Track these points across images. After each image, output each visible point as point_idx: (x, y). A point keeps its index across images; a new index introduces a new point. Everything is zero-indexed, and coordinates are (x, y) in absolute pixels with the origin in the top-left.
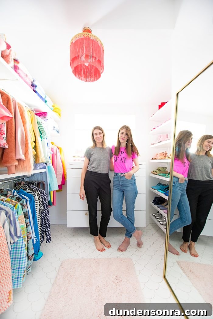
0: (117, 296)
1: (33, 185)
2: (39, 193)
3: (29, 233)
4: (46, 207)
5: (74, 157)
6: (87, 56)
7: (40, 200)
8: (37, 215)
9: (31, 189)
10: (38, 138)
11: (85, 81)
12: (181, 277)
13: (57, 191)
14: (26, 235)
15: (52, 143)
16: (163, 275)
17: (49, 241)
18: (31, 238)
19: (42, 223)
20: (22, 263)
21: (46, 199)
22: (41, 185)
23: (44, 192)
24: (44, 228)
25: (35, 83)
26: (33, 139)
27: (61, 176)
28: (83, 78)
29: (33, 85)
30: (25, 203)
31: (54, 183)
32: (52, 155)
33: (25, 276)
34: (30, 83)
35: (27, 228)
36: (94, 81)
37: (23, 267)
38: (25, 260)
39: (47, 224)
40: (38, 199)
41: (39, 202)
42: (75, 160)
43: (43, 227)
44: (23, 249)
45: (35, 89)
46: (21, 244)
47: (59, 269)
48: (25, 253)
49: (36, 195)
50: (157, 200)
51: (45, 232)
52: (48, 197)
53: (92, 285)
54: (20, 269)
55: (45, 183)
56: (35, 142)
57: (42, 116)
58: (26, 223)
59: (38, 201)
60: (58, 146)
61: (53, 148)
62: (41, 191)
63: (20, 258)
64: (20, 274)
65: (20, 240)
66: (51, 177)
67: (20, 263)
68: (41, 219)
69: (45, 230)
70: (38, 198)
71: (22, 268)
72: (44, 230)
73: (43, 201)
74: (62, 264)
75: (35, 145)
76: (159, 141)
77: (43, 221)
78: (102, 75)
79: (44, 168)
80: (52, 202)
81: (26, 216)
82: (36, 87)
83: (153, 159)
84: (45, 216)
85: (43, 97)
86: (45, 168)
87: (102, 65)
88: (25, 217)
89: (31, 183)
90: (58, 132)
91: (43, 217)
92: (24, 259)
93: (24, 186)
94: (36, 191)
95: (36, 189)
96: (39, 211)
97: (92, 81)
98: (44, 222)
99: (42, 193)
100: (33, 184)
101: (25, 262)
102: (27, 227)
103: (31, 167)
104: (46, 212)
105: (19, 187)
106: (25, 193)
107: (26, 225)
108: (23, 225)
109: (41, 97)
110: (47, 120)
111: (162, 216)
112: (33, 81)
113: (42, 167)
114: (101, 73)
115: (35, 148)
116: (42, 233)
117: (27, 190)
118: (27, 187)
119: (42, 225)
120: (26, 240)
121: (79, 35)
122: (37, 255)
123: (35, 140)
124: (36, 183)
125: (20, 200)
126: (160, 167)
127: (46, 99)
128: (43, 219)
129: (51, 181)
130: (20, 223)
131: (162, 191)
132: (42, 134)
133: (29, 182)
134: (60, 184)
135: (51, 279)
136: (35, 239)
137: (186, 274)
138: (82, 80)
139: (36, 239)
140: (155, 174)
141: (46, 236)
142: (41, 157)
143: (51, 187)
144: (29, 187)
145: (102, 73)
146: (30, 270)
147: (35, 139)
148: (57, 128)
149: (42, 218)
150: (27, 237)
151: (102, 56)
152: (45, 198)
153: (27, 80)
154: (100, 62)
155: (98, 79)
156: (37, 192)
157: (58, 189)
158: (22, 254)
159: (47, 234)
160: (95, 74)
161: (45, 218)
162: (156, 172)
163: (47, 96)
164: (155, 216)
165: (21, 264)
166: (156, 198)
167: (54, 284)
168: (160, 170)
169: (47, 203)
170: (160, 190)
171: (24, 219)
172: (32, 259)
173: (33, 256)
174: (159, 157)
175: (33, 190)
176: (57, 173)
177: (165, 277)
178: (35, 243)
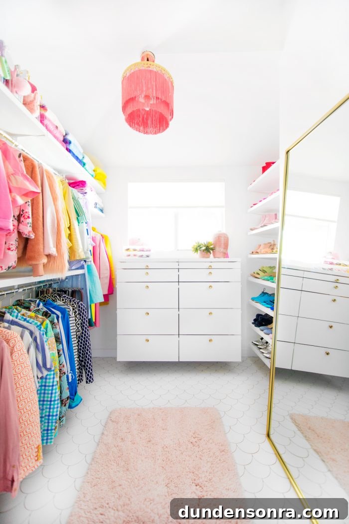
0: (194, 460)
1: (66, 294)
2: (76, 306)
3: (62, 366)
4: (86, 328)
5: (128, 250)
6: (147, 97)
7: (76, 316)
8: (73, 340)
9: (63, 300)
10: (75, 222)
11: (145, 134)
12: (295, 436)
13: (101, 304)
14: (58, 368)
15: (94, 229)
16: (265, 432)
17: (90, 380)
18: (64, 373)
19: (80, 353)
20: (54, 408)
21: (85, 316)
22: (77, 294)
23: (82, 305)
24: (82, 361)
25: (69, 138)
26: (68, 225)
27: (107, 281)
28: (141, 128)
29: (66, 142)
30: (56, 321)
31: (96, 291)
32: (94, 247)
33: (57, 428)
34: (62, 139)
35: (59, 357)
36: (158, 133)
37: (55, 414)
38: (58, 404)
39: (87, 353)
40: (73, 316)
41: (76, 320)
42: (129, 256)
43: (81, 359)
44: (54, 387)
45: (68, 147)
46: (52, 380)
47: (106, 423)
48: (57, 394)
49: (72, 309)
50: (259, 320)
51: (84, 366)
52: (88, 313)
53: (156, 445)
54: (51, 418)
55: (83, 291)
56: (69, 228)
57: (77, 187)
58: (58, 350)
59: (74, 318)
60: (102, 234)
61: (95, 237)
62: (78, 303)
63: (51, 401)
64: (50, 424)
65: (50, 375)
66: (93, 282)
67: (50, 408)
68: (78, 346)
69: (85, 363)
70: (73, 313)
71: (53, 416)
72: (83, 363)
73: (80, 318)
74: (110, 414)
75: (70, 232)
76: (263, 225)
77: (80, 349)
78: (171, 123)
79: (82, 267)
80: (94, 321)
81: (58, 339)
82: (70, 143)
83: (253, 252)
84: (84, 342)
85: (80, 158)
86: (84, 268)
87: (170, 108)
88: (56, 341)
89: (62, 292)
90: (102, 211)
91: (81, 343)
92: (56, 402)
93: (52, 296)
94: (71, 303)
95: (70, 301)
96: (75, 333)
97: (155, 133)
98: (83, 351)
99: (79, 307)
100: (65, 292)
101: (57, 408)
102: (59, 355)
103: (65, 266)
104: (85, 335)
105: (45, 297)
106: (55, 306)
107: (58, 353)
108: (54, 352)
109: (77, 158)
110: (86, 193)
111: (268, 344)
112: (66, 135)
113: (79, 266)
114: (169, 120)
115: (70, 237)
116: (80, 368)
117: (58, 301)
118: (56, 297)
119: (80, 356)
120: (58, 375)
121: (135, 65)
122: (73, 400)
123: (70, 225)
124: (70, 290)
125: (49, 315)
126: (265, 266)
127: (85, 161)
128: (81, 346)
129: (92, 287)
130: (49, 348)
131: (267, 304)
132: (79, 216)
133: (59, 289)
134: (106, 293)
135: (94, 436)
136: (70, 375)
137: (302, 433)
138: (140, 132)
139: (72, 376)
140: (256, 278)
141: (86, 373)
142: (78, 250)
143: (92, 297)
144: (60, 296)
145: (171, 120)
146: (64, 421)
147: (70, 223)
148: (100, 205)
149: (79, 344)
150: (60, 371)
151: (170, 94)
152: (83, 314)
153: (58, 135)
154: (168, 105)
155: (164, 130)
156: (73, 304)
157: (102, 300)
158: (53, 395)
159: (87, 369)
160: (160, 122)
161: (84, 345)
162: (258, 274)
163: (85, 156)
164: (257, 345)
165: (51, 410)
166: (258, 315)
167: (99, 442)
168: (264, 272)
169: (87, 321)
170: (265, 302)
171: (55, 344)
172: (67, 405)
173: (68, 400)
174: (263, 251)
175: (66, 301)
176: (101, 277)
177: (268, 435)
178: (70, 380)
